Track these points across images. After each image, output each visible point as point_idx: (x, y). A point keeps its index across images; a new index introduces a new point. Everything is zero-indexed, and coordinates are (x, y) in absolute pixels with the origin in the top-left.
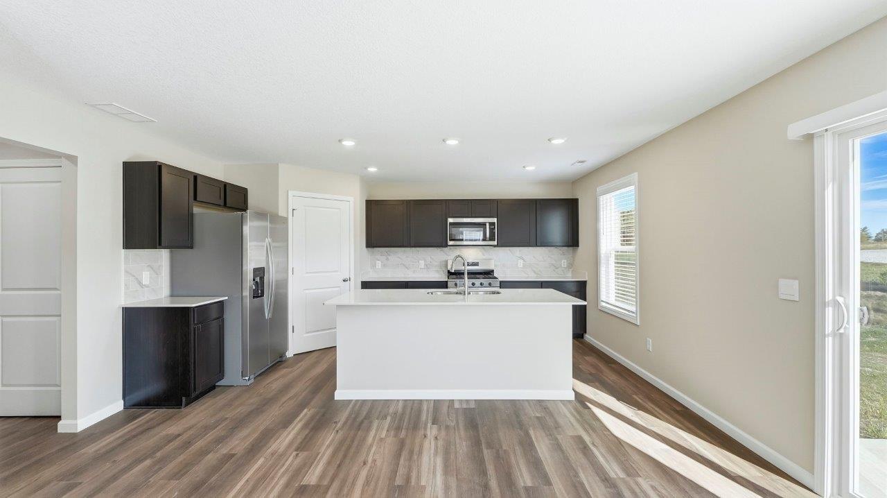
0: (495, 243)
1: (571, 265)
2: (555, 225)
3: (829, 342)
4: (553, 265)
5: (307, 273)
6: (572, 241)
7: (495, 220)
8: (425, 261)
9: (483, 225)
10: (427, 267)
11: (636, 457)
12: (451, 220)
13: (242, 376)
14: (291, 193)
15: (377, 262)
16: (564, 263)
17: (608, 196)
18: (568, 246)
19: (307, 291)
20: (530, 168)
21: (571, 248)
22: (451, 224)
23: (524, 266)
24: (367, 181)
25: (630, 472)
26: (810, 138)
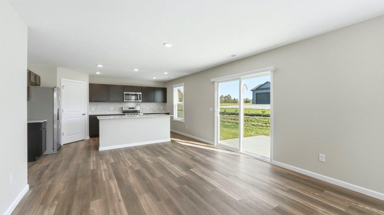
0: (141, 101)
1: (164, 108)
2: (159, 95)
3: (216, 118)
4: (158, 108)
5: (68, 112)
6: (165, 100)
7: (141, 93)
8: (113, 107)
9: (137, 95)
10: (114, 110)
11: (186, 146)
12: (125, 93)
13: (53, 150)
14: (62, 79)
15: (93, 108)
16: (162, 108)
17: (176, 88)
18: (163, 102)
19: (68, 119)
20: (154, 78)
21: (164, 103)
22: (125, 94)
23: (150, 109)
24: (91, 76)
25: (185, 148)
26: (214, 82)
